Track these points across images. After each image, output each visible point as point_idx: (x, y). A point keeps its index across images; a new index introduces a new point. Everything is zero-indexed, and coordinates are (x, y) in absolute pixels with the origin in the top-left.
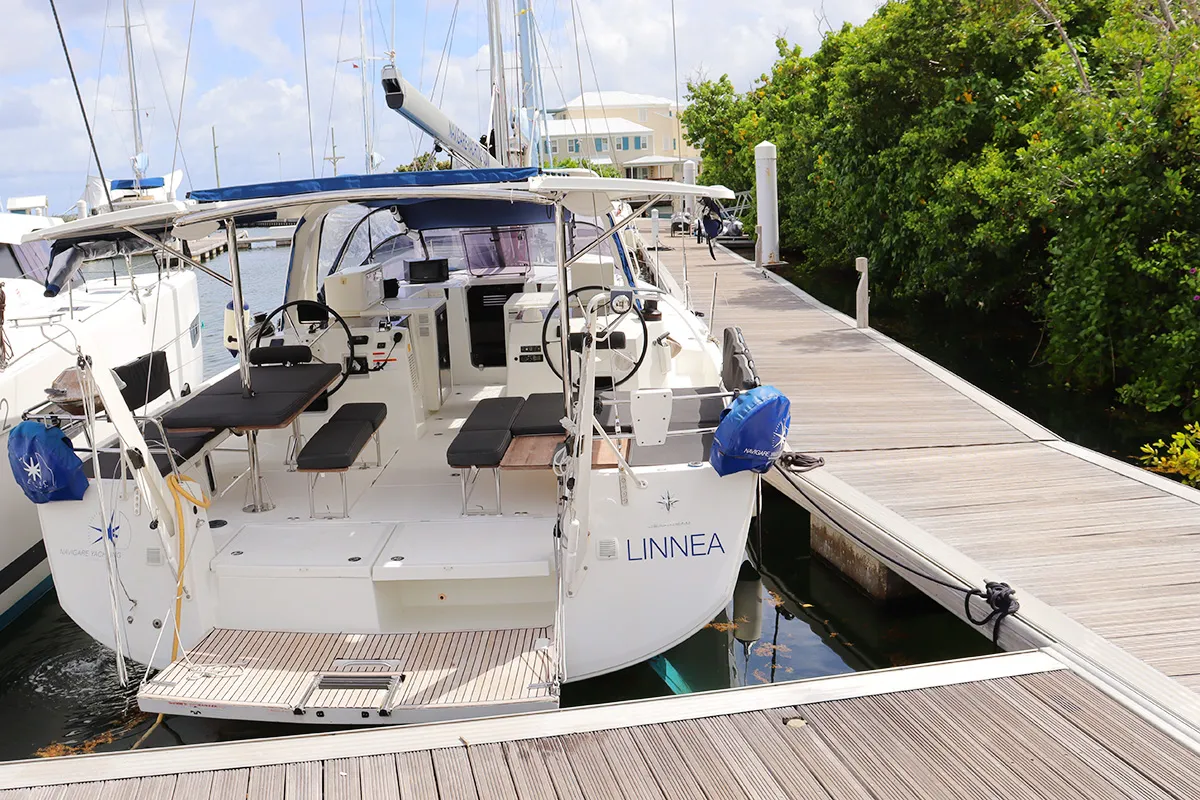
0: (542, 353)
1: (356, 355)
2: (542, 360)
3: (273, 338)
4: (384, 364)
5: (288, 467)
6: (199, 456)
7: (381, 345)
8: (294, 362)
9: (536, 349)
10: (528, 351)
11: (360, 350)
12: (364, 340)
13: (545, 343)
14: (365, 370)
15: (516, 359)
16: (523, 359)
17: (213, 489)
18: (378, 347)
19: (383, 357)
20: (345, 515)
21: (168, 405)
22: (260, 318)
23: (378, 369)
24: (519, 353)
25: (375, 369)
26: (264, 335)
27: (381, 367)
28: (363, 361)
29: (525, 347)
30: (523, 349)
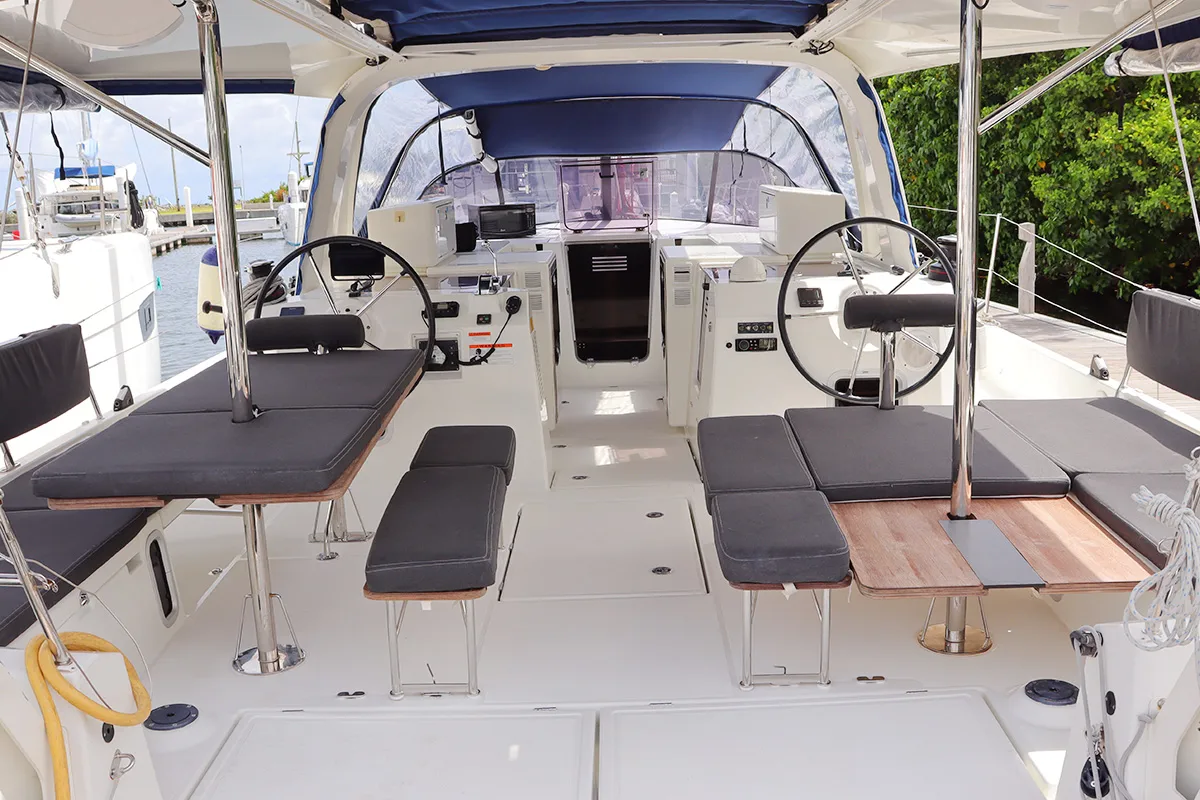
0: (777, 334)
1: (439, 336)
2: (774, 348)
3: (283, 305)
4: (488, 354)
5: (319, 549)
6: (138, 546)
7: (484, 319)
8: (332, 347)
9: (766, 327)
10: (752, 331)
11: (445, 328)
12: (452, 310)
13: (782, 317)
14: (453, 362)
15: (729, 345)
16: (741, 345)
17: (168, 608)
18: (479, 322)
19: (490, 340)
20: (471, 688)
21: (87, 428)
22: (262, 270)
23: (478, 362)
24: (734, 335)
25: (473, 362)
26: (269, 299)
27: (484, 359)
28: (450, 348)
29: (746, 325)
30: (742, 328)
